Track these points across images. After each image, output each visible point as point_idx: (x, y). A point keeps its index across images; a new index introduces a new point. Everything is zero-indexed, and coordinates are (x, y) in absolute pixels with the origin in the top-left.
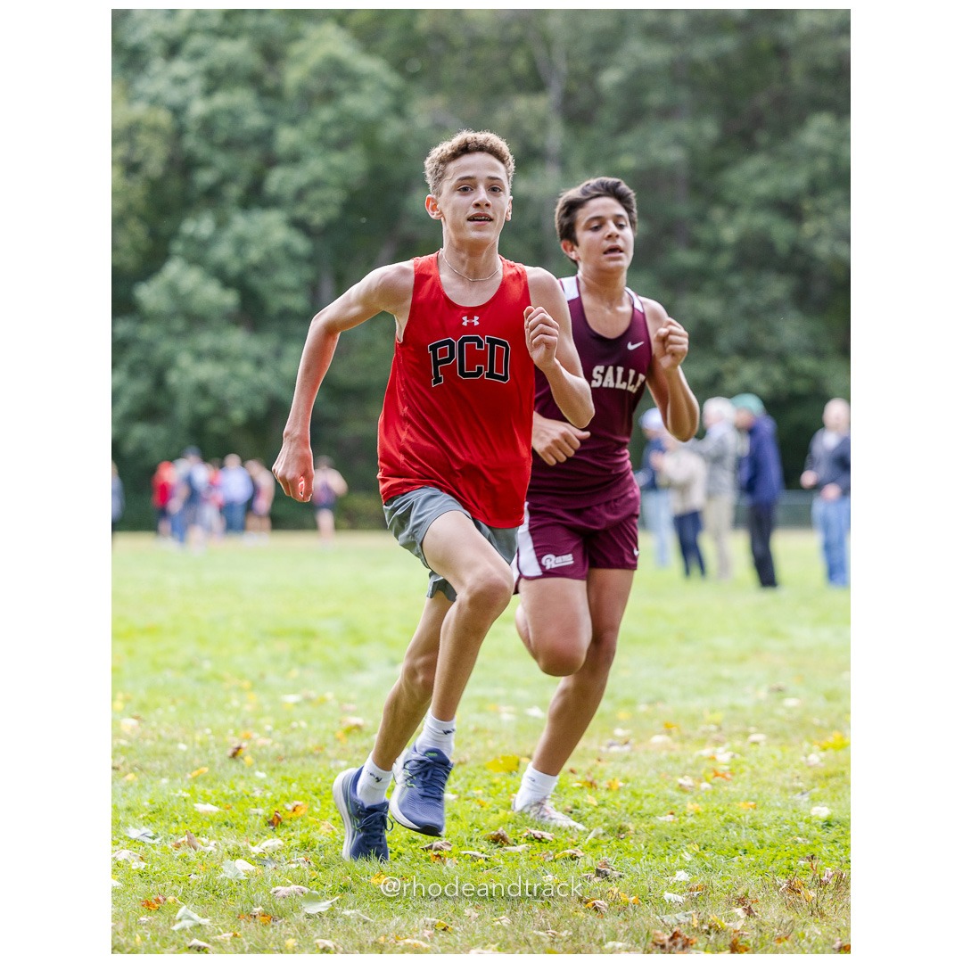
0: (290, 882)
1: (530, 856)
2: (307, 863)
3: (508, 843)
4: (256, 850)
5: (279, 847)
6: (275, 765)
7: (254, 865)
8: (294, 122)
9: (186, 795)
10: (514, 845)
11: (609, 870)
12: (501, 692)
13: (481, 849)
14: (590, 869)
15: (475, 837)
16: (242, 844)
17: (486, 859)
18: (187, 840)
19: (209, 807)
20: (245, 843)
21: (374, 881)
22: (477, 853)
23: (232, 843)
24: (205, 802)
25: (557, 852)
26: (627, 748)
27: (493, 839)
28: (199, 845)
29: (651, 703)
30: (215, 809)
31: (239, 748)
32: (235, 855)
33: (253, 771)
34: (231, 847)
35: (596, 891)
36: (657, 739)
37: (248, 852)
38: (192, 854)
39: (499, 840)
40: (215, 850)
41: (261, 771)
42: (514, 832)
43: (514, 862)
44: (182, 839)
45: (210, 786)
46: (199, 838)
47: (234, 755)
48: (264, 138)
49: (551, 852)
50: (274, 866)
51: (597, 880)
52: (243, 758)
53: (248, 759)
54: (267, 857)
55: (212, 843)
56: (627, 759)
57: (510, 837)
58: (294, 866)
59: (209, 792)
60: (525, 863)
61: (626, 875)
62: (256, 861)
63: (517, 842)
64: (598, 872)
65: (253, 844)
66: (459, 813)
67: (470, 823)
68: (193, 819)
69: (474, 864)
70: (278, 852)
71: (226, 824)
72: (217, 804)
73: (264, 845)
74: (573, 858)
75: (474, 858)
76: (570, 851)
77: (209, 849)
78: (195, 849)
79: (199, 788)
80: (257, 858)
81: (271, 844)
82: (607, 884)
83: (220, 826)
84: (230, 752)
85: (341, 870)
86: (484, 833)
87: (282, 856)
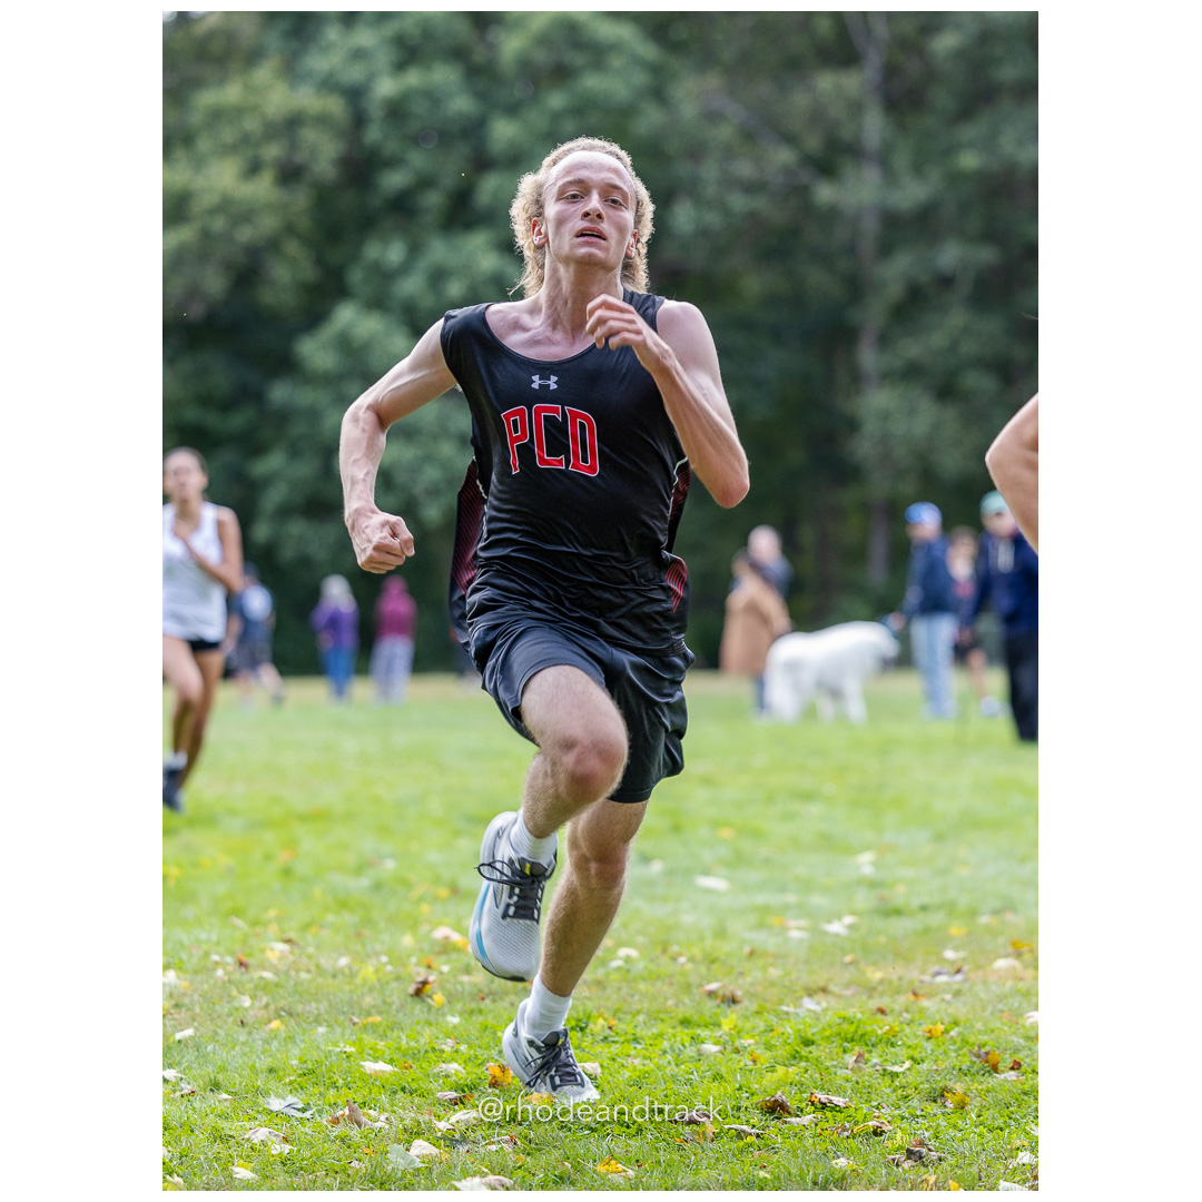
0: (486, 1170)
1: (819, 1131)
2: (511, 1144)
3: (789, 1113)
4: (442, 1125)
5: (474, 1122)
6: (473, 1005)
7: (439, 1147)
8: (512, 110)
9: (349, 1049)
10: (798, 1116)
11: (924, 1150)
12: (791, 898)
13: (752, 1121)
14: (900, 1148)
15: (744, 1104)
16: (423, 1118)
17: (758, 1136)
18: (347, 1112)
19: (381, 1066)
20: (427, 1117)
21: (601, 1169)
22: (745, 1128)
23: (409, 1117)
24: (376, 1060)
25: (856, 1123)
26: (959, 977)
27: (769, 1108)
28: (364, 1119)
29: (996, 912)
30: (388, 1068)
31: (425, 983)
32: (414, 1133)
33: (444, 1015)
34: (407, 1122)
35: (906, 1180)
36: (1001, 963)
37: (431, 1129)
38: (355, 1133)
39: (776, 1109)
40: (387, 1127)
41: (454, 1016)
42: (798, 1097)
43: (796, 1139)
44: (341, 1112)
45: (383, 1037)
46: (365, 1110)
47: (418, 993)
48: (474, 130)
49: (847, 1125)
50: (466, 1148)
51: (907, 1165)
52: (430, 997)
53: (439, 998)
54: (457, 1136)
55: (383, 1118)
56: (957, 994)
57: (792, 1104)
58: (494, 1148)
59: (381, 1045)
60: (811, 1141)
61: (949, 1156)
62: (442, 1142)
63: (802, 1111)
64: (910, 1154)
65: (439, 1118)
66: (723, 1071)
67: (737, 1086)
68: (359, 1084)
69: (741, 1144)
70: (472, 1127)
71: (403, 1089)
72: (391, 1062)
73: (454, 1119)
74: (877, 1132)
75: (740, 1135)
76: (872, 1123)
77: (379, 1124)
78: (360, 1127)
79: (368, 1039)
80: (444, 1138)
81: (463, 1118)
82: (922, 1169)
83: (395, 1093)
84: (412, 989)
85: (556, 1153)
86: (755, 1099)
87: (478, 1133)
